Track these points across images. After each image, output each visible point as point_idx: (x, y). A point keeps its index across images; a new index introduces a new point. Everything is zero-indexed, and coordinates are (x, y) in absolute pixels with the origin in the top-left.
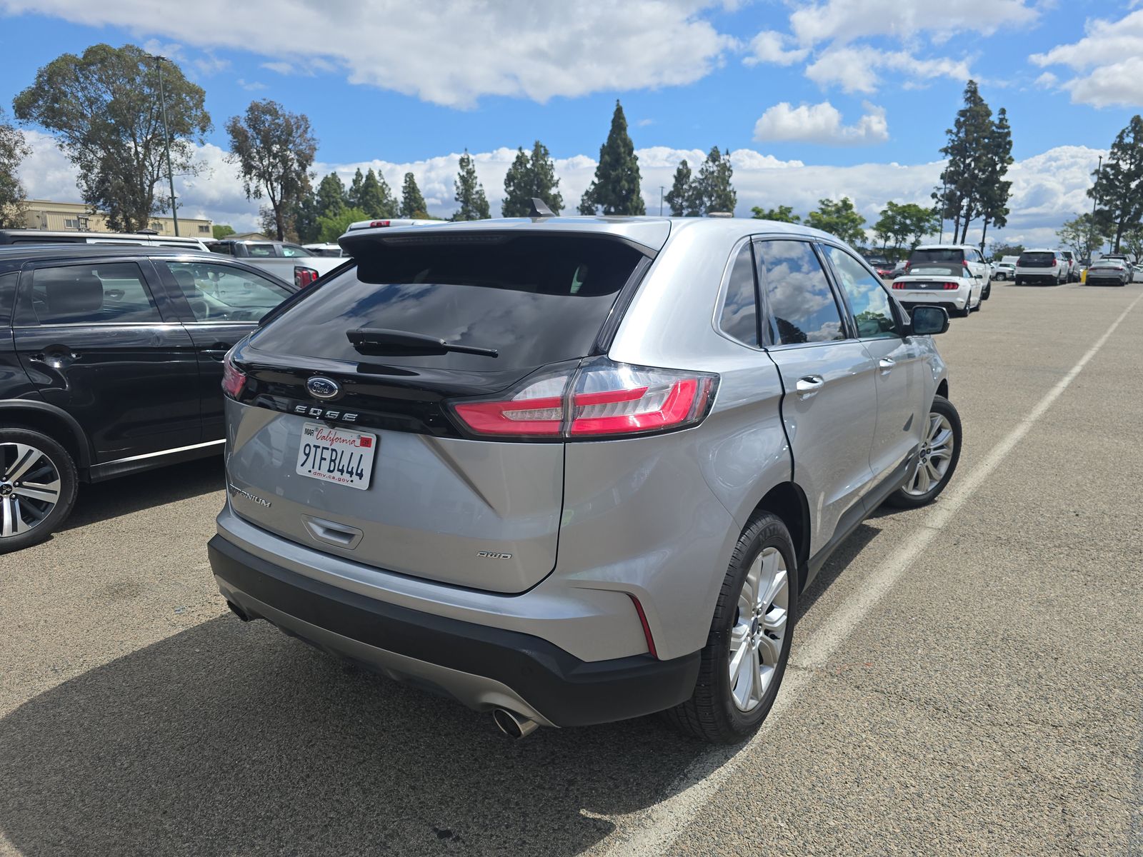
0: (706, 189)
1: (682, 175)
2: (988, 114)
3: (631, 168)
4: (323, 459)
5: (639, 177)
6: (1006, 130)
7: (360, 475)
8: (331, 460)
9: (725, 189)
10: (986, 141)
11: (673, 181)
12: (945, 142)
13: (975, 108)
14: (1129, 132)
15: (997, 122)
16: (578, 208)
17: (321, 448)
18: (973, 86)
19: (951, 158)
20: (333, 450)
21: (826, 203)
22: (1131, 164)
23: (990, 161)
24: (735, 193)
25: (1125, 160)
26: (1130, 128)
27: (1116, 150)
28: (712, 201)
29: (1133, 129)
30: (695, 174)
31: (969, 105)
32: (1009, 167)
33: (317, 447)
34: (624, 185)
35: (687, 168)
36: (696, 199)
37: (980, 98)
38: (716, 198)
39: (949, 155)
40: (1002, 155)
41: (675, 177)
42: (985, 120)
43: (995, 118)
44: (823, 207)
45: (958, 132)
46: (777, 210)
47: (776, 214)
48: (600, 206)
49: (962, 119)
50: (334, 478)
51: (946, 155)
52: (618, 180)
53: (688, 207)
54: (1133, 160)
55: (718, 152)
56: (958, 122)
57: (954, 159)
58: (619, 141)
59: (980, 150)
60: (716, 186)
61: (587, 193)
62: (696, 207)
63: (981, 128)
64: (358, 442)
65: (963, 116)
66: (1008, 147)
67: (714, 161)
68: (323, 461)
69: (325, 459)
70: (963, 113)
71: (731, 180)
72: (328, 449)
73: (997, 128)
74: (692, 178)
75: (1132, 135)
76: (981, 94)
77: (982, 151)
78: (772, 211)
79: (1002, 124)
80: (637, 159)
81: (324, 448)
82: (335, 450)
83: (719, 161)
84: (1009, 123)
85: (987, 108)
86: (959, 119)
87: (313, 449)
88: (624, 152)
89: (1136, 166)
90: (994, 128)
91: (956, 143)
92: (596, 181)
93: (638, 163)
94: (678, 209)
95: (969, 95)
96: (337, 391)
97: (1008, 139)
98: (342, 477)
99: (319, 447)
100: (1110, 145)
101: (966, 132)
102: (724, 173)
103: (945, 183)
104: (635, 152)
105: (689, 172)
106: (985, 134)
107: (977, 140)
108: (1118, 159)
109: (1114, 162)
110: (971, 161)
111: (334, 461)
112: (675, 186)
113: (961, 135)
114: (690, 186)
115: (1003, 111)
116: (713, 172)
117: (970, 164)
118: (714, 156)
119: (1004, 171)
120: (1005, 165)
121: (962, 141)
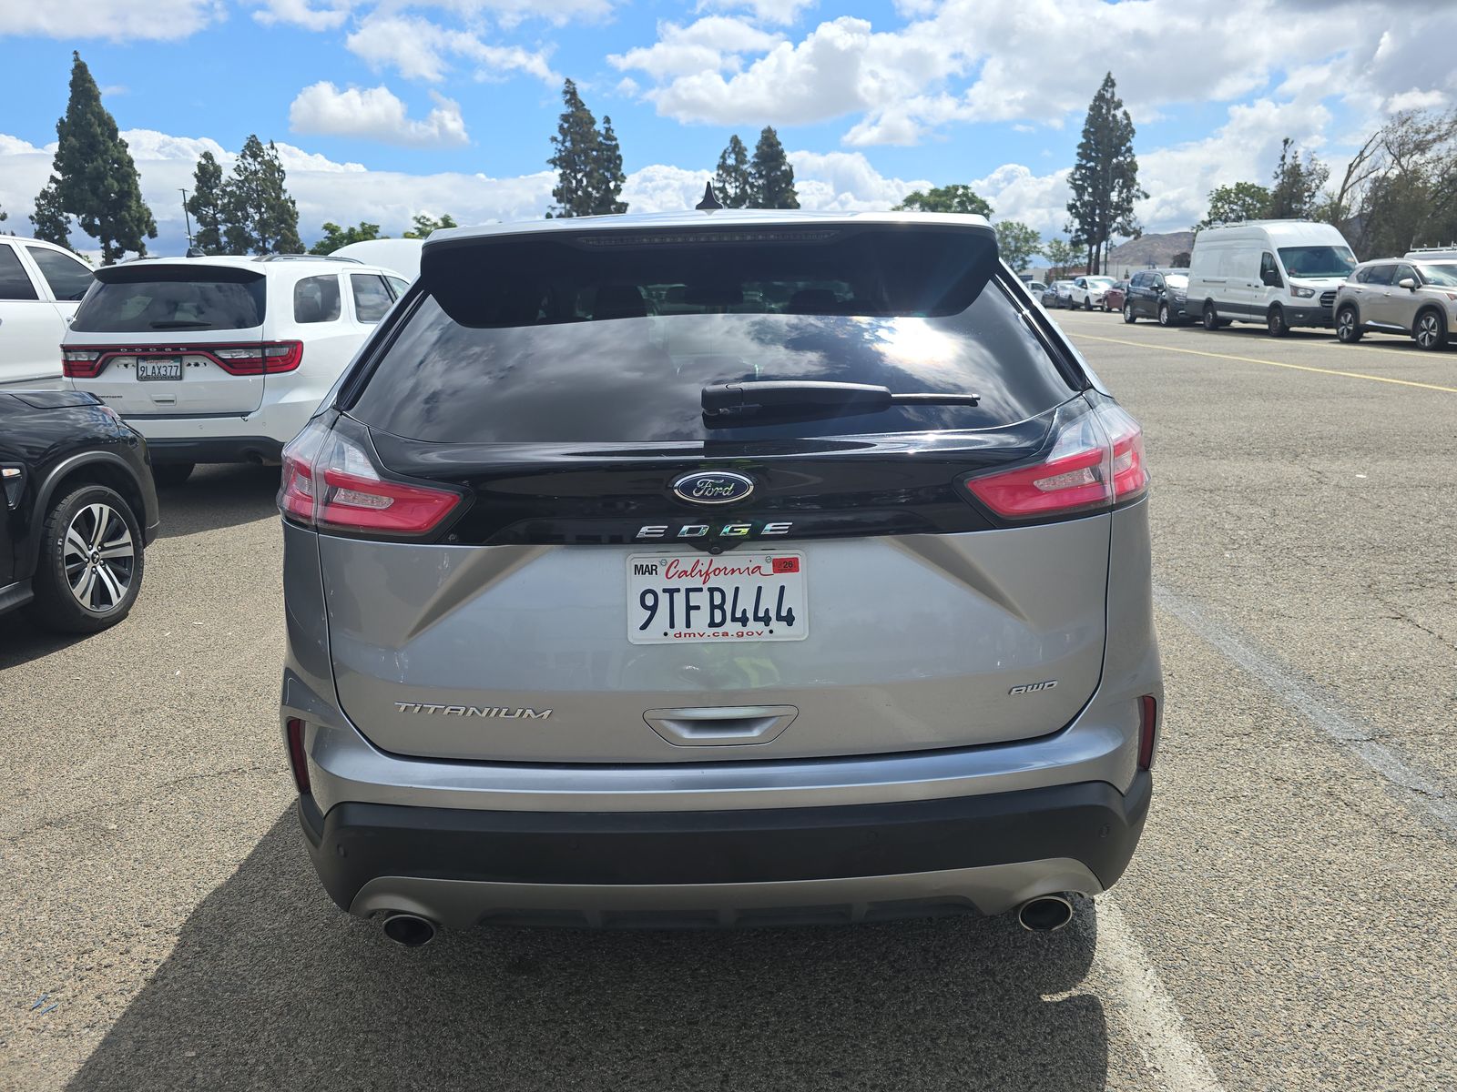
0: (249, 197)
1: (207, 173)
2: (593, 122)
3: (118, 158)
4: (689, 608)
5: (135, 173)
6: (614, 143)
7: (789, 619)
8: (713, 607)
9: (278, 197)
10: (595, 153)
11: (195, 182)
12: (552, 151)
13: (577, 113)
14: (730, 153)
15: (603, 132)
16: (31, 218)
17: (683, 592)
18: (571, 87)
19: (561, 171)
20: (711, 590)
21: (422, 221)
22: (736, 187)
23: (602, 177)
24: (293, 203)
25: (730, 184)
26: (730, 149)
27: (721, 172)
28: (261, 214)
29: (733, 150)
30: (228, 174)
31: (571, 109)
32: (623, 186)
33: (671, 592)
34: (113, 185)
35: (213, 164)
36: (236, 210)
37: (581, 102)
38: (266, 208)
39: (558, 167)
40: (613, 171)
41: (196, 175)
42: (589, 129)
43: (599, 126)
44: (420, 226)
45: (564, 141)
46: (358, 229)
47: (358, 234)
48: (72, 216)
49: (566, 125)
50: (726, 634)
51: (555, 167)
52: (100, 177)
53: (225, 221)
54: (738, 184)
55: (259, 144)
56: (561, 127)
57: (564, 173)
58: (89, 116)
59: (589, 163)
60: (263, 191)
61: (44, 194)
62: (239, 222)
63: (587, 138)
64: (768, 568)
65: (567, 122)
66: (618, 162)
67: (254, 156)
68: (693, 613)
69: (698, 608)
70: (565, 118)
71: (285, 185)
72: (700, 590)
73: (604, 139)
74: (224, 179)
75: (733, 156)
76: (581, 96)
77: (593, 165)
78: (352, 230)
79: (609, 135)
80: (127, 146)
81: (688, 591)
82: (719, 590)
83: (263, 157)
84: (615, 134)
85: (589, 114)
86: (562, 125)
87: (664, 599)
88: (102, 134)
89: (741, 189)
90: (601, 138)
91: (563, 154)
92: (59, 176)
93: (129, 151)
94: (209, 224)
95: (568, 97)
96: (752, 488)
97: (618, 153)
98: (745, 630)
99: (678, 590)
100: (715, 166)
101: (573, 141)
102: (273, 174)
103: (559, 201)
104: (121, 135)
105: (217, 171)
106: (592, 145)
107: (585, 152)
108: (724, 182)
109: (721, 185)
110: (583, 176)
111: (721, 607)
112: (198, 189)
113: (568, 144)
114: (224, 191)
115: (607, 120)
116: (256, 172)
117: (581, 181)
118: (253, 149)
119: (618, 190)
120: (619, 183)
121: (569, 152)
